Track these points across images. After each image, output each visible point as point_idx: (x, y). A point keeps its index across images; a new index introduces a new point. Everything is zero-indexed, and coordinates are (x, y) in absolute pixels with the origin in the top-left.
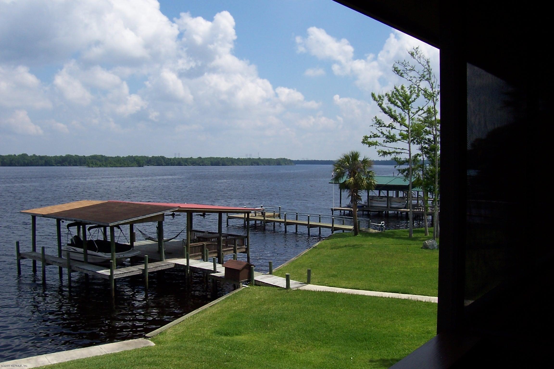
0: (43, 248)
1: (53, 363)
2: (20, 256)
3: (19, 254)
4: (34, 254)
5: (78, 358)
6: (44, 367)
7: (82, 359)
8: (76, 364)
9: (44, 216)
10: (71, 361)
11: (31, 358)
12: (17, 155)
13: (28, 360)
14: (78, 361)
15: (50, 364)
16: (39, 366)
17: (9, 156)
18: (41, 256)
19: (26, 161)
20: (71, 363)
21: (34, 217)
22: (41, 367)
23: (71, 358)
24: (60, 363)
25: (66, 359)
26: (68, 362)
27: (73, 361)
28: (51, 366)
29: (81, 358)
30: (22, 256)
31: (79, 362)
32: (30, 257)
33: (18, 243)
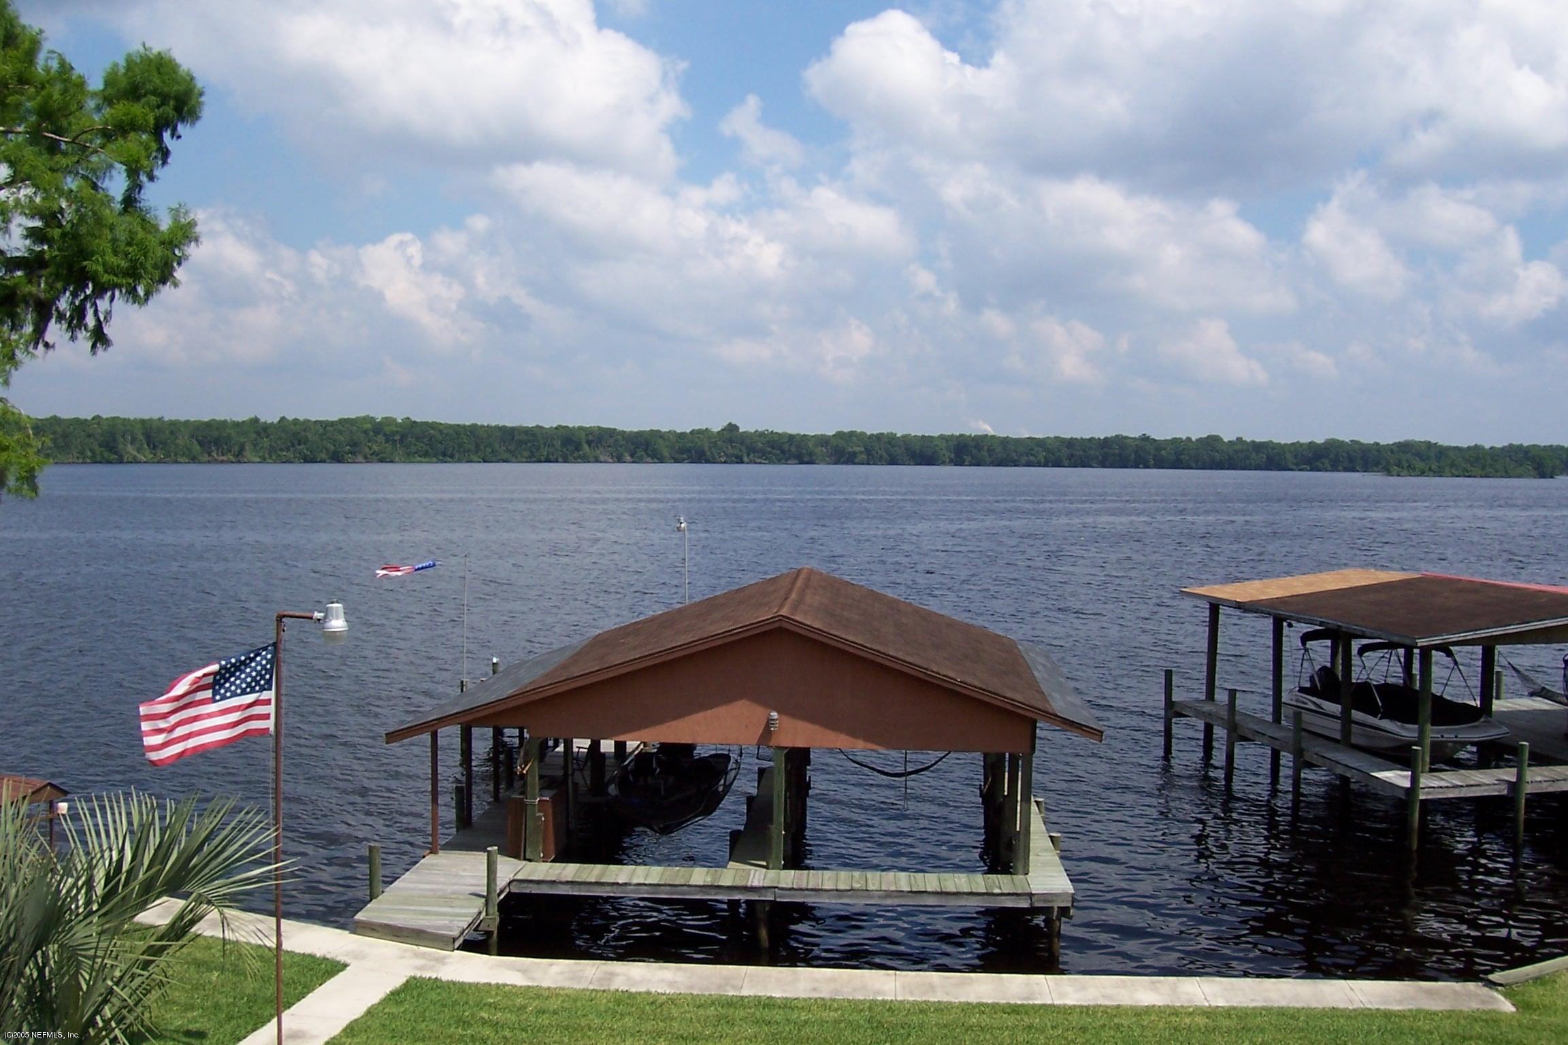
0: (1232, 693)
1: (1213, 1004)
2: (1173, 710)
3: (1169, 703)
4: (1207, 708)
5: (1283, 1004)
6: (1191, 1010)
7: (1294, 1008)
8: (1274, 1017)
9: (1239, 606)
10: (1263, 1008)
11: (1162, 978)
12: (1194, 439)
13: (1153, 982)
14: (1282, 1012)
15: (1207, 1004)
16: (1178, 1004)
17: (1175, 441)
18: (1224, 714)
19: (1217, 456)
20: (1261, 1014)
21: (1215, 607)
22: (1182, 1006)
23: (1265, 1001)
24: (1234, 1008)
25: (1252, 1000)
26: (1254, 1008)
27: (1268, 1010)
28: (1209, 1010)
29: (1291, 1005)
30: (1177, 709)
31: (1284, 1015)
32: (1199, 714)
33: (1169, 674)
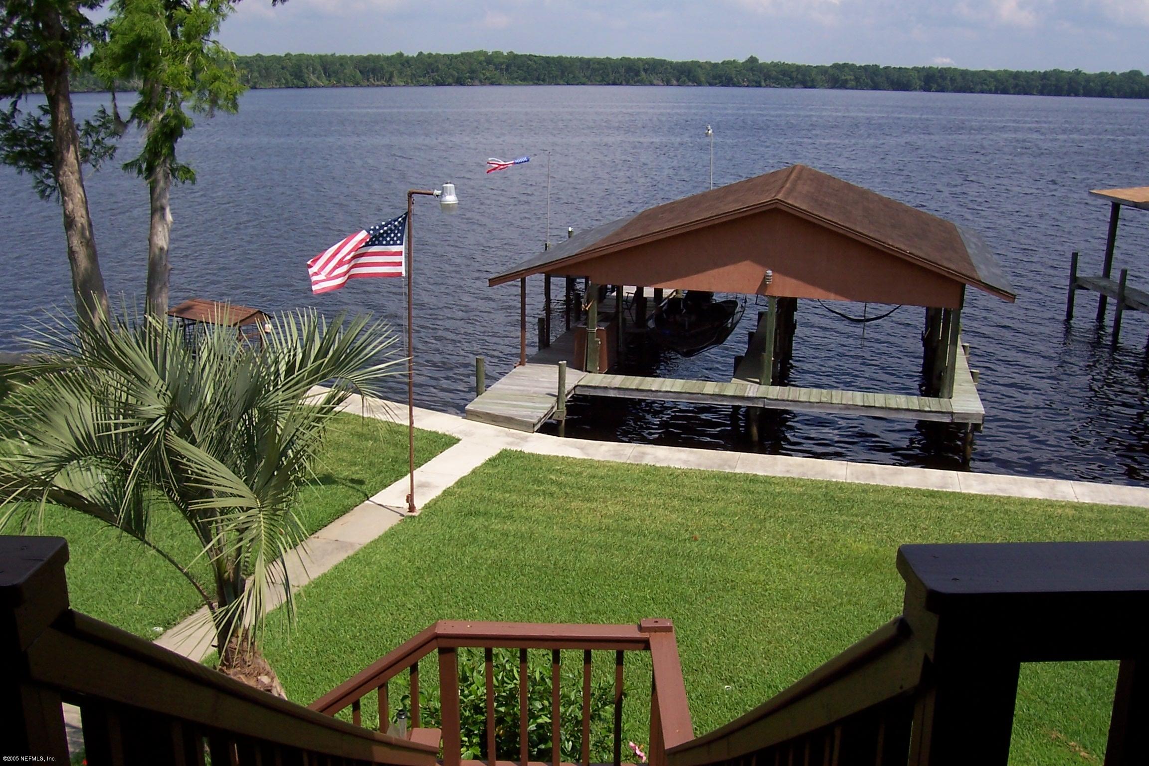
0: (1124, 273)
1: (1081, 501)
2: (1076, 283)
3: (1073, 278)
4: (1103, 283)
5: (1135, 504)
6: (1063, 503)
7: (1143, 508)
8: (1126, 514)
9: (1136, 205)
10: (1119, 507)
11: (1044, 480)
12: (1118, 74)
13: (1037, 482)
14: (1133, 511)
15: (1076, 500)
16: (1055, 499)
17: (1102, 75)
18: (1116, 288)
19: (1137, 88)
20: (1116, 510)
21: (1116, 206)
22: (1057, 501)
23: (1121, 502)
24: (1096, 505)
25: (1111, 500)
26: (1112, 506)
27: (1122, 508)
28: (1078, 505)
29: (1141, 506)
30: (1080, 283)
31: (1134, 512)
32: (1096, 288)
33: (1075, 256)
